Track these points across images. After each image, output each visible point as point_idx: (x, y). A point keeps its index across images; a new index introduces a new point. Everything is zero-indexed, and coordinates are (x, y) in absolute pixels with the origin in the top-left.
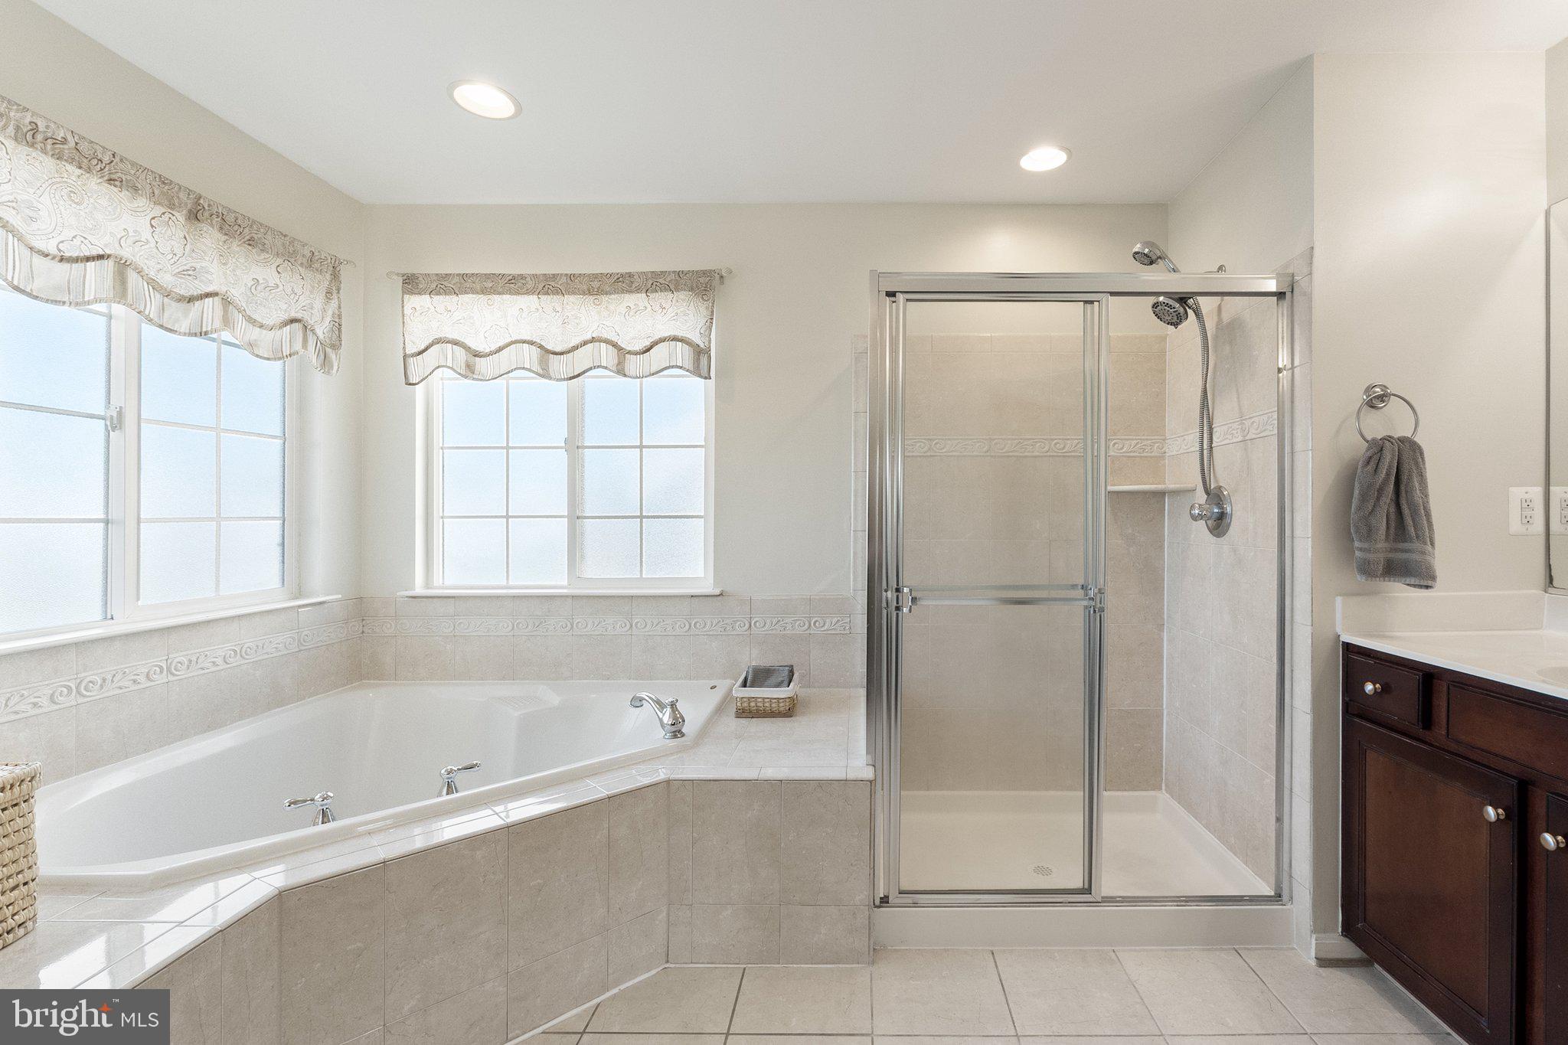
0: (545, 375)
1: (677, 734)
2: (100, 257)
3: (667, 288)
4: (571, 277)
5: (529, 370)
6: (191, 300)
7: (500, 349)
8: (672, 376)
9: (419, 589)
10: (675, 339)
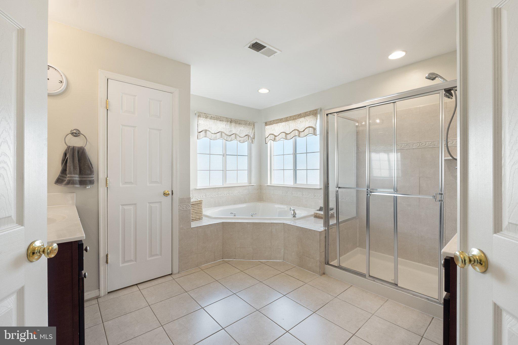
0: (286, 139)
1: (294, 216)
2: (219, 132)
3: (308, 115)
4: (290, 117)
5: (284, 138)
6: (230, 135)
7: (279, 135)
8: (310, 136)
9: (269, 184)
10: (309, 127)
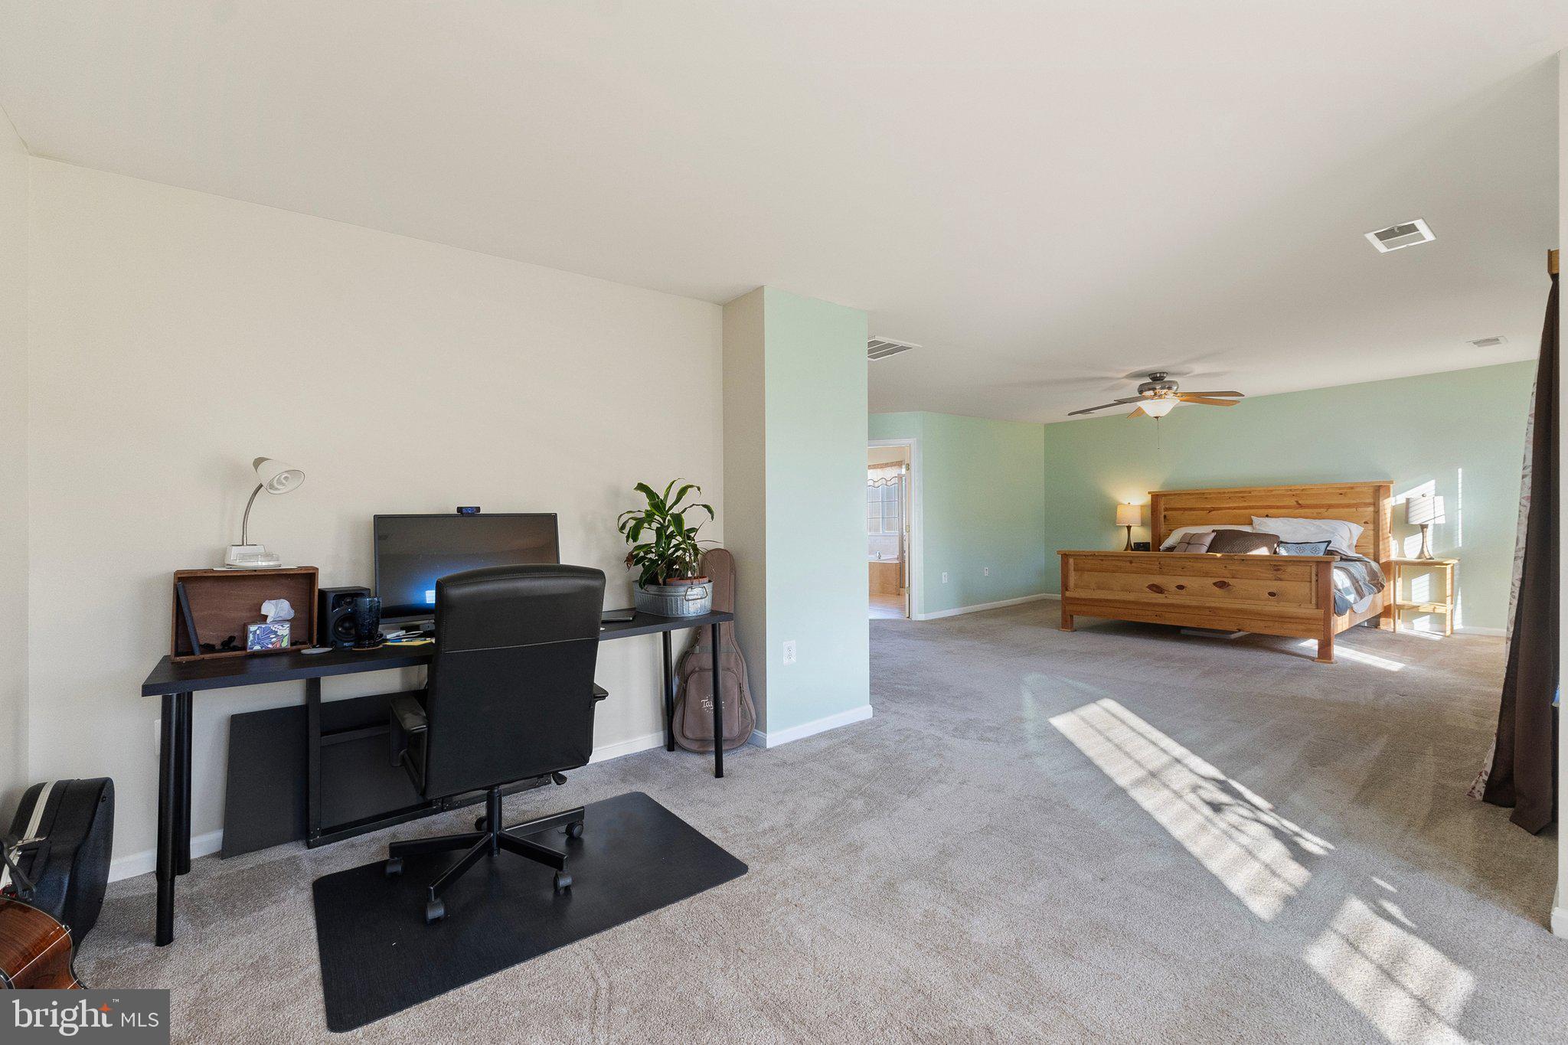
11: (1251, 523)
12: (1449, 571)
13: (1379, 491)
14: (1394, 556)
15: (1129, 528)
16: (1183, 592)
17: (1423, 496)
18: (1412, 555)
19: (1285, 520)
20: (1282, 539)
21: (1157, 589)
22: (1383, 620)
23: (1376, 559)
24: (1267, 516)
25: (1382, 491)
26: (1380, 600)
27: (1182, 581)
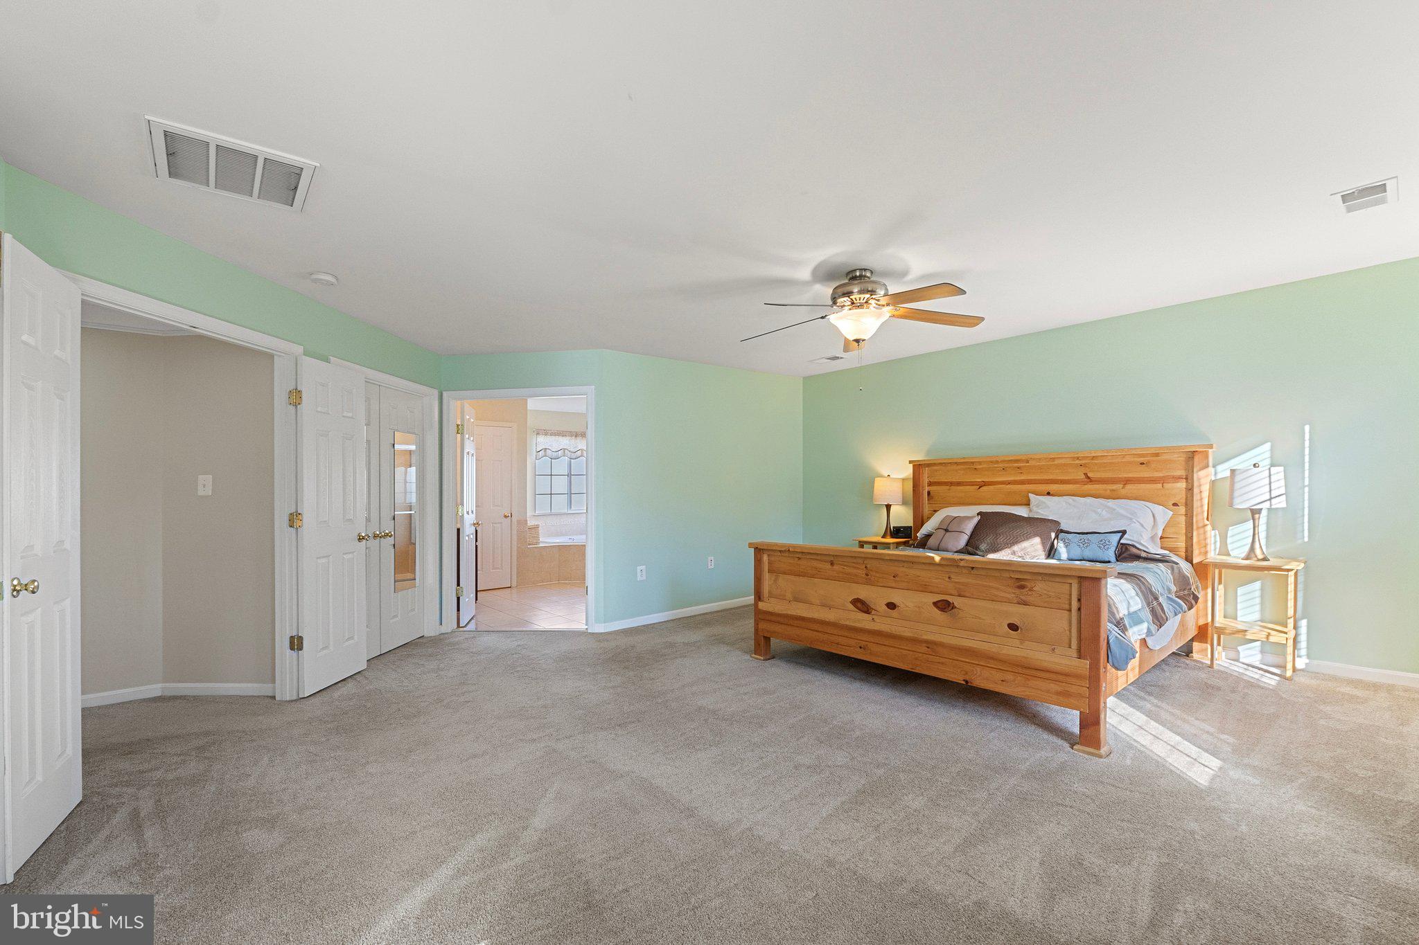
2: (562, 449)
11: (1027, 504)
12: (1291, 579)
13: (1193, 458)
14: (1213, 556)
15: (888, 507)
16: (894, 613)
17: (1254, 465)
18: (1238, 553)
19: (1069, 499)
20: (1063, 527)
21: (862, 606)
22: (1196, 646)
23: (1189, 559)
24: (1048, 494)
25: (1196, 459)
26: (1193, 619)
27: (896, 597)
